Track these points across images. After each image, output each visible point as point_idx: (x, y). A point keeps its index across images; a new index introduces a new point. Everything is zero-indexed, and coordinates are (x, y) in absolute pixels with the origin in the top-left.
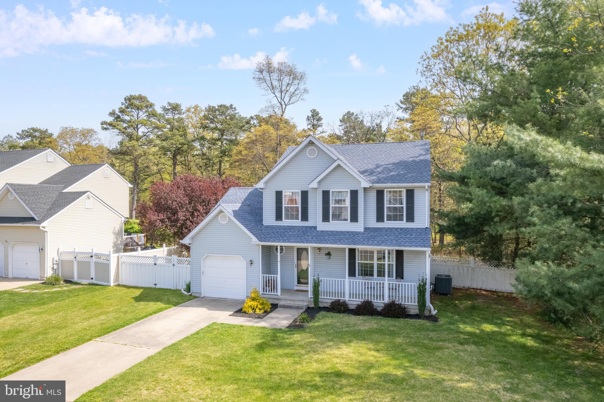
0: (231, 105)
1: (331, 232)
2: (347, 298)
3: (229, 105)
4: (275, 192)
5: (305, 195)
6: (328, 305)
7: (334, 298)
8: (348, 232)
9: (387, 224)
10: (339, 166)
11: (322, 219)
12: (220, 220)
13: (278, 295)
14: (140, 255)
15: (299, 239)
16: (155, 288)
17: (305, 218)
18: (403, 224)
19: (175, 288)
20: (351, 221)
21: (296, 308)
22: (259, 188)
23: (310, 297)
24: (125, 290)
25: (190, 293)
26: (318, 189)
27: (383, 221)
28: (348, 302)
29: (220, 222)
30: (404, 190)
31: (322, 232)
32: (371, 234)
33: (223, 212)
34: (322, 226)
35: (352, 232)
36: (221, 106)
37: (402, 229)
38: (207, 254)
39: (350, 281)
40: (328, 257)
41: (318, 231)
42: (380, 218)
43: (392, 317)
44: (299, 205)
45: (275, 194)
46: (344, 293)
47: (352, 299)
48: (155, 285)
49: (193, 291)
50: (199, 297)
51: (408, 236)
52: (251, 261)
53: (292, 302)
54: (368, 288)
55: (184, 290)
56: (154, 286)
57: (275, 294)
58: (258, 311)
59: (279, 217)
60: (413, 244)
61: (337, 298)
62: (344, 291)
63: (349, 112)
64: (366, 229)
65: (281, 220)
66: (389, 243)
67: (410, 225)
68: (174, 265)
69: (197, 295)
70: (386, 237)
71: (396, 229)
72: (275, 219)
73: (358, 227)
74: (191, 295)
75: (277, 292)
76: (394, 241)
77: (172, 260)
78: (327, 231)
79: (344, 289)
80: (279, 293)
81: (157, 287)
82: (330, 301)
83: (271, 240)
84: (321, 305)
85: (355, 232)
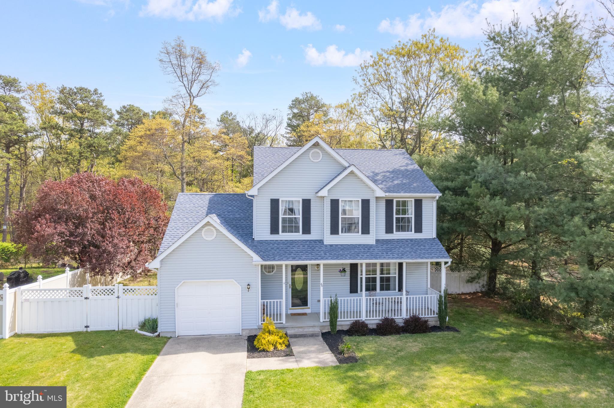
0: (96, 90)
1: (342, 245)
2: (363, 318)
4: (270, 201)
5: (307, 204)
6: (346, 328)
7: (352, 319)
8: (360, 245)
9: (398, 235)
10: (352, 173)
11: (330, 232)
12: (203, 235)
13: (282, 323)
15: (310, 255)
16: (87, 331)
17: (307, 230)
18: (411, 235)
19: (120, 329)
20: (362, 233)
21: (310, 336)
22: (248, 196)
23: (322, 320)
25: (156, 334)
26: (325, 198)
27: (393, 232)
28: (367, 322)
29: (205, 237)
30: (413, 200)
31: (331, 246)
32: (385, 246)
33: (211, 225)
34: (330, 240)
35: (364, 245)
36: (81, 89)
37: (411, 240)
38: (184, 279)
39: (367, 299)
40: (343, 274)
41: (326, 246)
42: (389, 230)
43: (420, 333)
44: (300, 216)
45: (270, 203)
46: (360, 312)
47: (368, 318)
48: (87, 327)
49: (163, 331)
50: (171, 337)
51: (422, 247)
52: (249, 285)
53: (301, 330)
55: (139, 329)
56: (85, 330)
57: (279, 322)
59: (274, 230)
60: (433, 255)
61: (355, 319)
62: (360, 310)
64: (377, 241)
65: (278, 233)
66: (409, 256)
67: (418, 236)
68: (118, 297)
69: (169, 336)
70: (401, 249)
71: (407, 240)
72: (270, 232)
73: (369, 240)
74: (159, 335)
75: (280, 320)
76: (412, 253)
77: (116, 291)
78: (336, 245)
79: (360, 307)
80: (284, 321)
81: (89, 330)
82: (349, 323)
83: (276, 258)
84: (339, 328)
85: (368, 245)
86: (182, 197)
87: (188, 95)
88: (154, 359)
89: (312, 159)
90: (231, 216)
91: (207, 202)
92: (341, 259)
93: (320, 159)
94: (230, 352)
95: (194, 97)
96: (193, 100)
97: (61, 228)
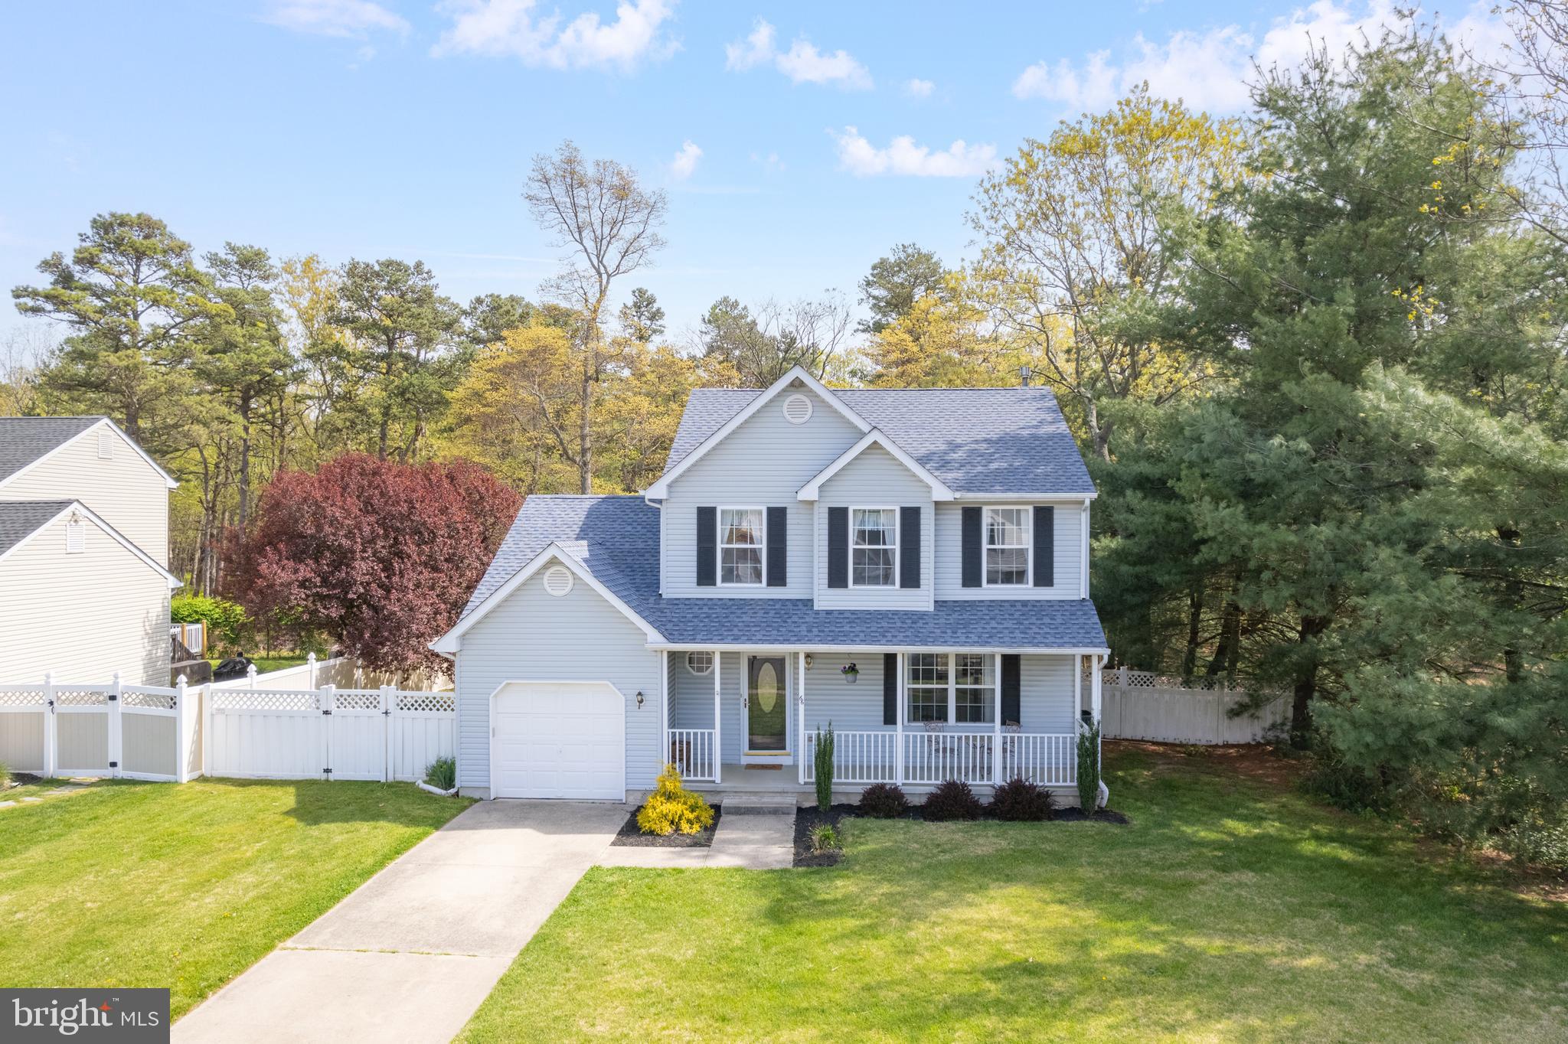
0: (419, 265)
1: (853, 612)
2: (899, 780)
3: (411, 264)
4: (696, 511)
5: (777, 518)
6: (856, 801)
7: (869, 780)
8: (895, 613)
9: (989, 592)
10: (875, 444)
11: (826, 581)
12: (546, 586)
13: (714, 782)
14: (255, 688)
15: (775, 632)
16: (327, 781)
17: (777, 576)
18: (1026, 591)
19: (391, 778)
20: (903, 585)
21: (770, 813)
22: (650, 500)
23: (801, 780)
24: (237, 794)
25: (452, 791)
26: (816, 505)
27: (979, 584)
28: (905, 790)
29: (549, 590)
30: (1031, 509)
31: (829, 613)
32: (956, 616)
33: (561, 563)
34: (828, 599)
35: (906, 613)
36: (389, 264)
37: (1025, 603)
38: (507, 678)
39: (907, 737)
40: (850, 676)
41: (817, 612)
42: (971, 578)
43: (1024, 820)
44: (762, 546)
45: (695, 516)
46: (891, 768)
47: (911, 781)
48: (327, 771)
49: (464, 784)
50: (481, 799)
51: (1047, 620)
52: (640, 694)
53: (754, 799)
54: (937, 751)
55: (425, 782)
56: (324, 776)
57: (707, 778)
58: (685, 827)
59: (706, 575)
60: (1066, 639)
61: (880, 781)
62: (891, 762)
63: (725, 300)
64: (937, 603)
65: (714, 584)
66: (1006, 639)
67: (1044, 594)
68: (386, 713)
69: (477, 796)
70: (993, 624)
71: (1013, 603)
72: (695, 580)
73: (920, 600)
74: (457, 794)
75: (710, 775)
76: (1017, 634)
77: (382, 699)
78: (841, 612)
79: (891, 757)
80: (717, 776)
81: (332, 777)
82: (860, 790)
83: (698, 637)
84: (835, 801)
85: (914, 613)
86: (532, 505)
87: (593, 272)
88: (426, 834)
89: (788, 417)
90: (627, 546)
91: (582, 515)
92: (843, 642)
93: (807, 417)
94: (581, 833)
95: (609, 276)
96: (608, 282)
97: (305, 571)
